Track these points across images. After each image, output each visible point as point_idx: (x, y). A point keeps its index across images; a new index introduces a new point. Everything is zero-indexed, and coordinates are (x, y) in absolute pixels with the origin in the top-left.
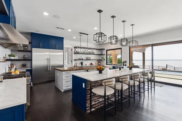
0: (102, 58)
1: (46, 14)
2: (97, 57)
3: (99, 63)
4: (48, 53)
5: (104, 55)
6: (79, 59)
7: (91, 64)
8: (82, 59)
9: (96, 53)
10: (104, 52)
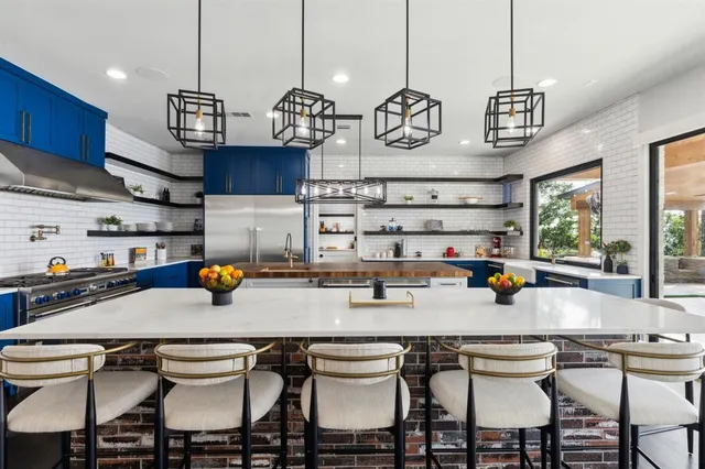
0: (509, 224)
1: (116, 74)
2: (490, 221)
3: (496, 251)
4: (250, 210)
5: (521, 205)
6: (384, 232)
7: (450, 252)
8: (399, 228)
9: (473, 201)
10: (522, 193)
